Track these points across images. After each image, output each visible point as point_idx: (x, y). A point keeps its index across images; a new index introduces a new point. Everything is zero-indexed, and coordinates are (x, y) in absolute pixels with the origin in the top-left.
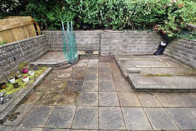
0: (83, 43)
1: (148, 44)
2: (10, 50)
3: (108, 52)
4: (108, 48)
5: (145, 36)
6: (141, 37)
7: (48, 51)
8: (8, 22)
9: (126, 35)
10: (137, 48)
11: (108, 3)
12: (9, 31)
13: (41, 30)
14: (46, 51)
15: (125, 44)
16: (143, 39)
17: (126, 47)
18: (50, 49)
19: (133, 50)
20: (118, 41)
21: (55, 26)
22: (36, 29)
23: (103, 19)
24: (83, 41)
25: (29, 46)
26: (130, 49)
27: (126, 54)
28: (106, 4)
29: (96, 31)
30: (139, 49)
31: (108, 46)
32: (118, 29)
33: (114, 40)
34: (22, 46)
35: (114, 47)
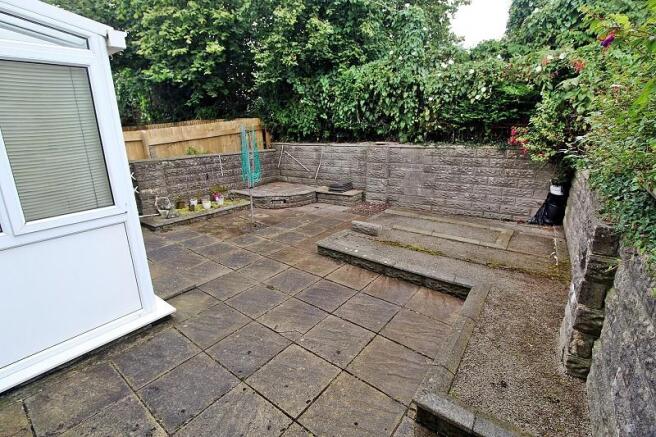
0: (333, 169)
1: (506, 185)
2: (204, 164)
3: (383, 197)
4: (382, 186)
5: (493, 161)
6: (478, 164)
7: (277, 180)
8: (217, 128)
9: (432, 155)
10: (467, 195)
11: (374, 84)
12: (216, 140)
13: (273, 141)
14: (270, 178)
15: (431, 179)
16: (488, 169)
17: (433, 187)
18: (279, 177)
19: (456, 201)
20: (411, 169)
21: (291, 134)
22: (264, 140)
23: (371, 118)
24: (333, 164)
25: (236, 163)
26: (446, 197)
27: (436, 208)
28: (371, 87)
29: (361, 144)
30: (473, 199)
31: (383, 181)
32: (411, 140)
33: (400, 167)
34: (223, 161)
35: (401, 185)
